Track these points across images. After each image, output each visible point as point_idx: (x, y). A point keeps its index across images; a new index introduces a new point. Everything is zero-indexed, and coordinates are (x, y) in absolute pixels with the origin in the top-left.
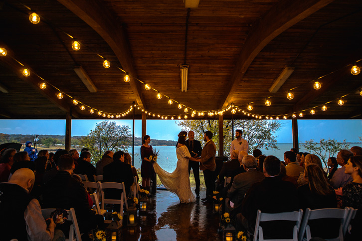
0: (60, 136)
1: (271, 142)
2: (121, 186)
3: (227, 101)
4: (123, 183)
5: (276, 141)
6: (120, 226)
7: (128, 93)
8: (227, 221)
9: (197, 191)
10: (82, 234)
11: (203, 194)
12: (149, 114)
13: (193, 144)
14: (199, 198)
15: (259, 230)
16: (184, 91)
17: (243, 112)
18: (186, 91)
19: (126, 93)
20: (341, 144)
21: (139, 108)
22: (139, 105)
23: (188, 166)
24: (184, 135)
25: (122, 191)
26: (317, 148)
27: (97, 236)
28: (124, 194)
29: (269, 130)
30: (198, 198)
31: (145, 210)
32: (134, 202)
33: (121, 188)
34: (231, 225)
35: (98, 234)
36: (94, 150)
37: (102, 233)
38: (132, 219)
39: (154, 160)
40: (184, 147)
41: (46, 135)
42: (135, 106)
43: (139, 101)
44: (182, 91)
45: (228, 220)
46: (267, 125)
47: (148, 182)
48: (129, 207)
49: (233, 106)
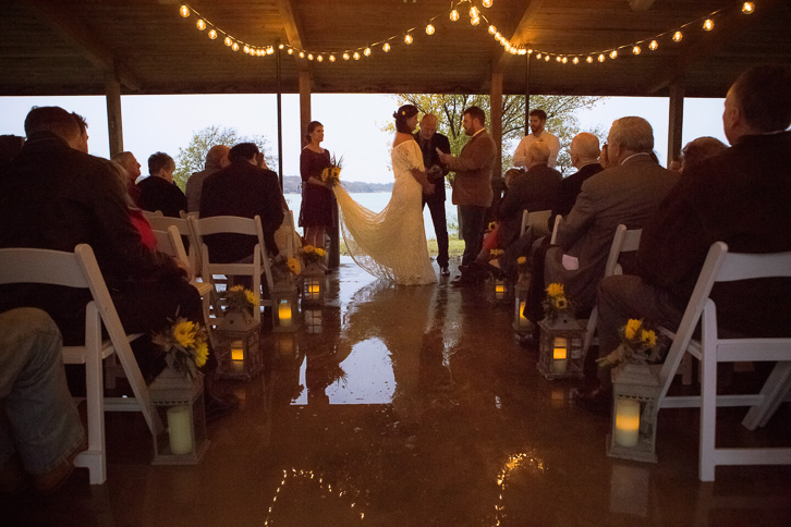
2: (250, 226)
3: (520, 33)
4: (257, 217)
6: (254, 325)
8: (558, 305)
10: (133, 337)
12: (320, 58)
15: (703, 308)
17: (558, 59)
21: (290, 51)
25: (254, 240)
27: (179, 337)
28: (259, 249)
30: (446, 275)
31: (316, 296)
32: (288, 270)
33: (254, 234)
34: (566, 317)
35: (182, 333)
37: (193, 330)
38: (285, 314)
40: (411, 144)
42: (281, 47)
43: (290, 31)
45: (561, 304)
48: (275, 282)
49: (530, 51)
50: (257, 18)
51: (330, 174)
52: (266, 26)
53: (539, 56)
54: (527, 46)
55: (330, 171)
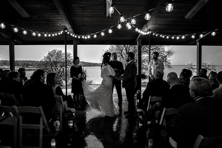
0: (32, 61)
1: (167, 64)
3: (147, 26)
5: (170, 63)
7: (58, 20)
9: (120, 104)
11: (125, 107)
13: (116, 64)
14: (122, 109)
16: (109, 16)
17: (161, 36)
18: (110, 16)
19: (57, 19)
20: (210, 65)
21: (68, 33)
22: (70, 30)
23: (112, 84)
24: (108, 56)
26: (195, 69)
29: (166, 56)
33: (39, 113)
36: (47, 70)
39: (82, 77)
40: (109, 67)
41: (23, 61)
42: (66, 31)
43: (68, 26)
44: (107, 16)
46: (165, 53)
47: (78, 97)
49: (151, 32)
50: (57, 22)
51: (81, 76)
52: (61, 24)
53: (154, 34)
54: (149, 30)
55: (82, 75)
